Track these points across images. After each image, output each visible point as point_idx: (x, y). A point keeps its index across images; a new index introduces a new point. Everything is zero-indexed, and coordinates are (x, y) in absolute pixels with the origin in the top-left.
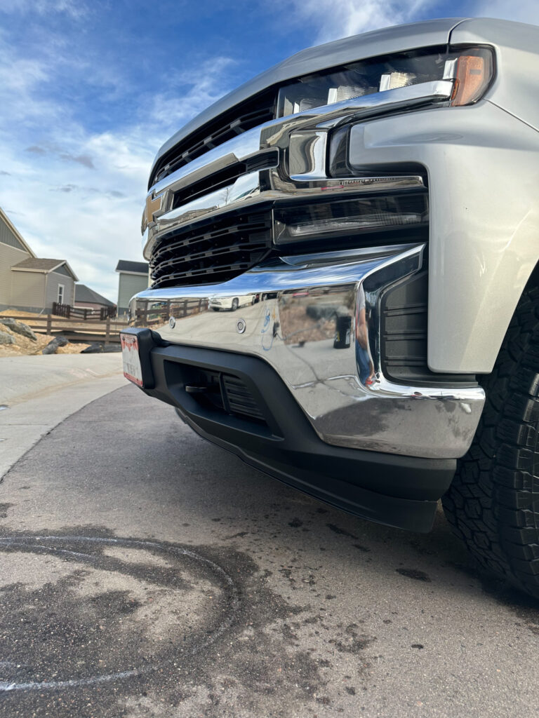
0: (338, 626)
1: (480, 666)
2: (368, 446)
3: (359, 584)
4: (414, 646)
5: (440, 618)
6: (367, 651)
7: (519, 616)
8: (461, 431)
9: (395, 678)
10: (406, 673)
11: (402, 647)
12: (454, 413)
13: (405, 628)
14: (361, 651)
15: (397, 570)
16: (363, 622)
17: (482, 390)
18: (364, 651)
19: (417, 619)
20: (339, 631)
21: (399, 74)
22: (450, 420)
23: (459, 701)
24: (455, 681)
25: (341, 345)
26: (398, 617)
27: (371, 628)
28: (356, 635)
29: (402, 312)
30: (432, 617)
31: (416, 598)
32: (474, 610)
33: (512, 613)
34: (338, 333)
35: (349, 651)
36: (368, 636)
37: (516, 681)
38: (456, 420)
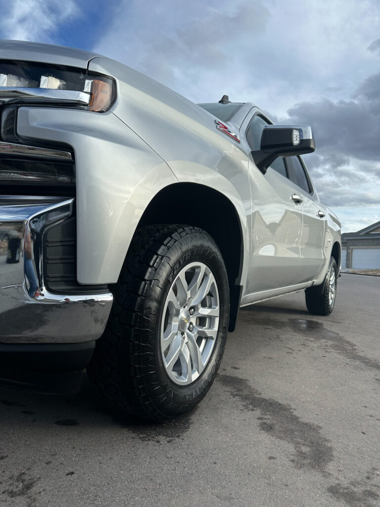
0: (10, 478)
1: (111, 473)
2: (34, 340)
3: (26, 441)
4: (68, 474)
5: (85, 449)
6: (34, 489)
7: (134, 432)
8: (99, 319)
9: (55, 502)
10: (62, 496)
11: (59, 478)
12: (94, 307)
13: (61, 464)
14: (29, 491)
15: (55, 423)
16: (30, 469)
17: (111, 294)
18: (31, 490)
19: (70, 454)
20: (11, 482)
21: (54, 78)
22: (92, 312)
23: (98, 502)
24: (96, 489)
25: (12, 260)
26: (56, 457)
27: (36, 472)
28: (25, 480)
29: (59, 244)
30: (80, 449)
31: (69, 439)
32: (107, 436)
33: (130, 431)
34: (9, 251)
35: (19, 495)
36: (34, 478)
37: (132, 475)
38: (96, 312)
